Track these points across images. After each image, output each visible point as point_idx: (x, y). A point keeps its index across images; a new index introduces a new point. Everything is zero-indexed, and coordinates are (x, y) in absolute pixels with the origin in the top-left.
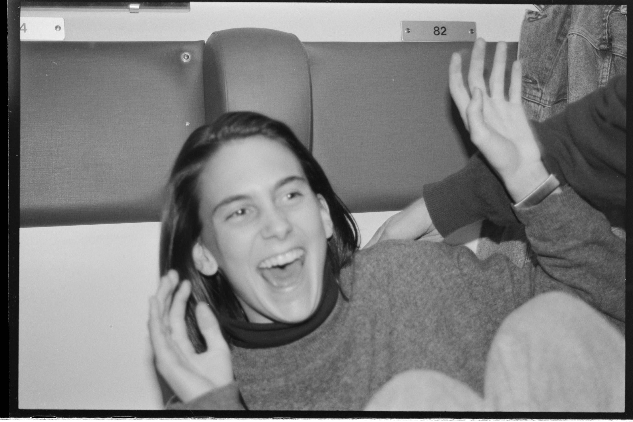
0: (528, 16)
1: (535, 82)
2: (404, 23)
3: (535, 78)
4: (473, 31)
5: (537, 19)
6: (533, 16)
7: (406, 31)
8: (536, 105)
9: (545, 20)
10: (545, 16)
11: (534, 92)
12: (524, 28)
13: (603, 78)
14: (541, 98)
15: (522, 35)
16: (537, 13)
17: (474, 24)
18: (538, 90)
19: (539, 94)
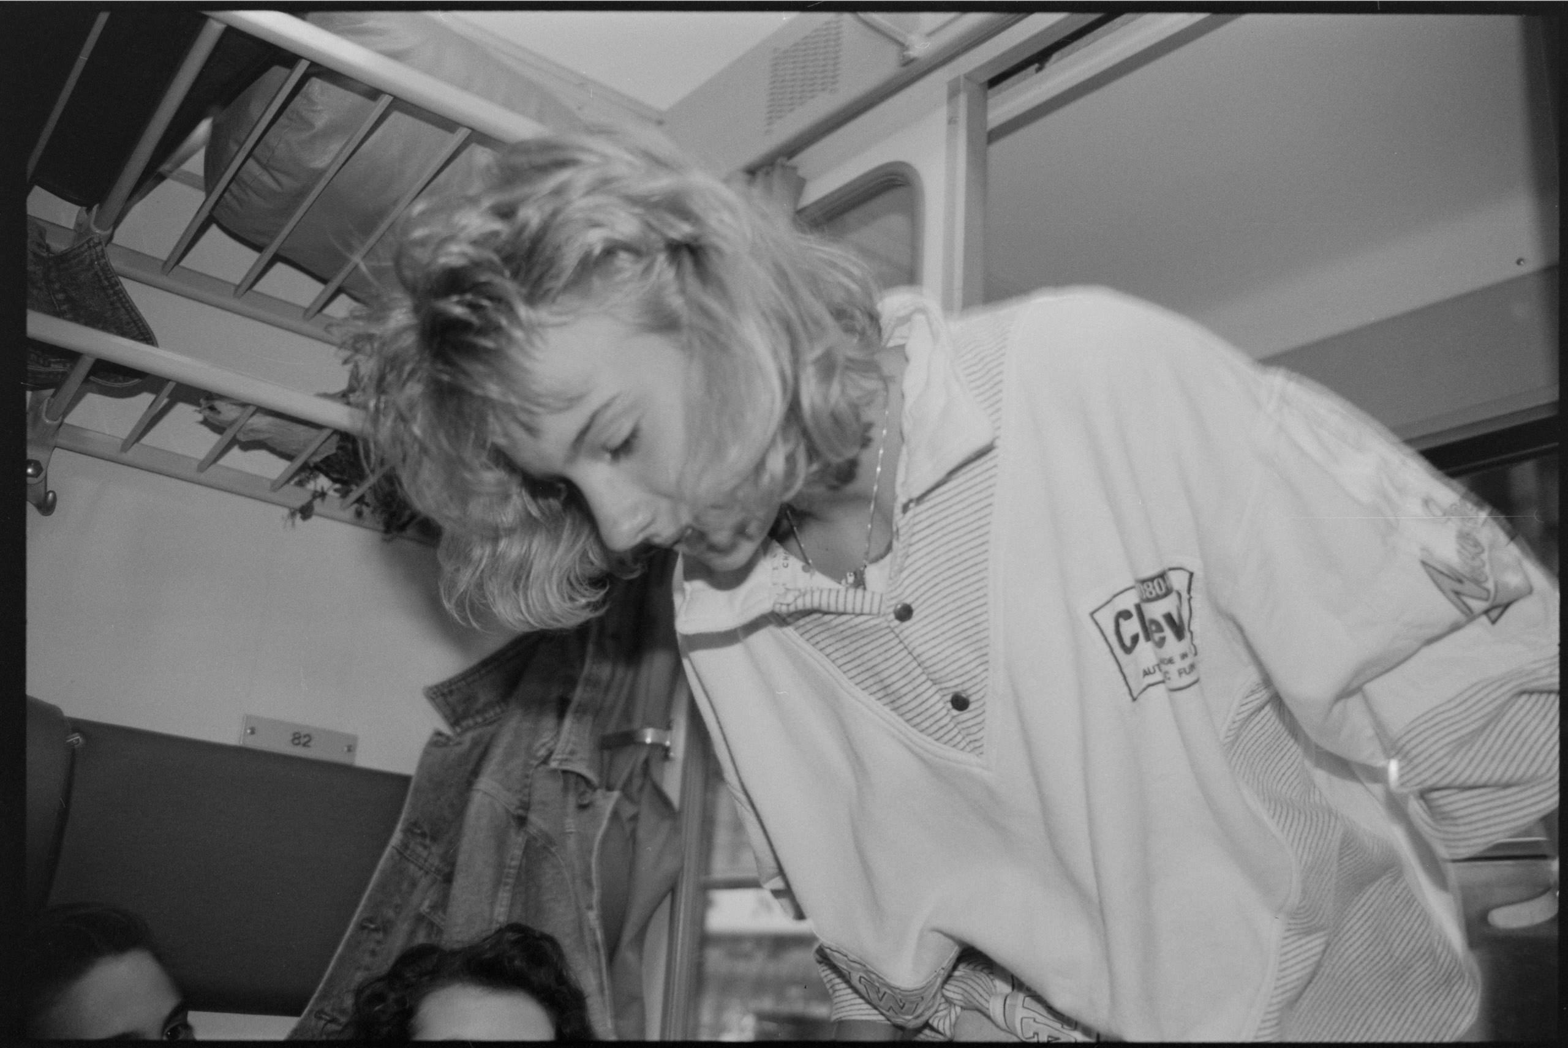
0: (435, 739)
1: (423, 835)
2: (248, 718)
3: (426, 829)
4: (351, 749)
5: (445, 745)
6: (442, 739)
7: (249, 731)
8: (417, 869)
9: (458, 750)
10: (459, 744)
11: (420, 849)
12: (426, 753)
13: (512, 859)
14: (426, 861)
15: (421, 766)
16: (448, 738)
17: (355, 739)
18: (425, 847)
19: (425, 854)
